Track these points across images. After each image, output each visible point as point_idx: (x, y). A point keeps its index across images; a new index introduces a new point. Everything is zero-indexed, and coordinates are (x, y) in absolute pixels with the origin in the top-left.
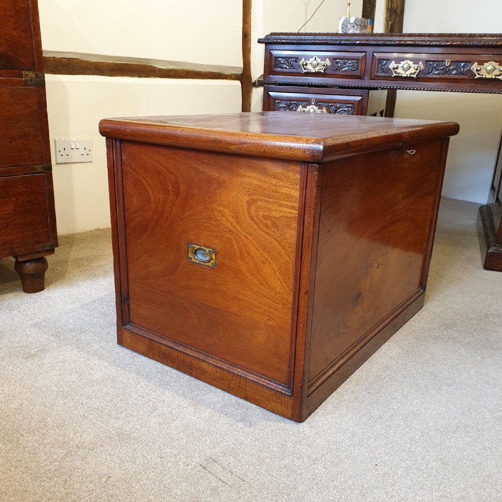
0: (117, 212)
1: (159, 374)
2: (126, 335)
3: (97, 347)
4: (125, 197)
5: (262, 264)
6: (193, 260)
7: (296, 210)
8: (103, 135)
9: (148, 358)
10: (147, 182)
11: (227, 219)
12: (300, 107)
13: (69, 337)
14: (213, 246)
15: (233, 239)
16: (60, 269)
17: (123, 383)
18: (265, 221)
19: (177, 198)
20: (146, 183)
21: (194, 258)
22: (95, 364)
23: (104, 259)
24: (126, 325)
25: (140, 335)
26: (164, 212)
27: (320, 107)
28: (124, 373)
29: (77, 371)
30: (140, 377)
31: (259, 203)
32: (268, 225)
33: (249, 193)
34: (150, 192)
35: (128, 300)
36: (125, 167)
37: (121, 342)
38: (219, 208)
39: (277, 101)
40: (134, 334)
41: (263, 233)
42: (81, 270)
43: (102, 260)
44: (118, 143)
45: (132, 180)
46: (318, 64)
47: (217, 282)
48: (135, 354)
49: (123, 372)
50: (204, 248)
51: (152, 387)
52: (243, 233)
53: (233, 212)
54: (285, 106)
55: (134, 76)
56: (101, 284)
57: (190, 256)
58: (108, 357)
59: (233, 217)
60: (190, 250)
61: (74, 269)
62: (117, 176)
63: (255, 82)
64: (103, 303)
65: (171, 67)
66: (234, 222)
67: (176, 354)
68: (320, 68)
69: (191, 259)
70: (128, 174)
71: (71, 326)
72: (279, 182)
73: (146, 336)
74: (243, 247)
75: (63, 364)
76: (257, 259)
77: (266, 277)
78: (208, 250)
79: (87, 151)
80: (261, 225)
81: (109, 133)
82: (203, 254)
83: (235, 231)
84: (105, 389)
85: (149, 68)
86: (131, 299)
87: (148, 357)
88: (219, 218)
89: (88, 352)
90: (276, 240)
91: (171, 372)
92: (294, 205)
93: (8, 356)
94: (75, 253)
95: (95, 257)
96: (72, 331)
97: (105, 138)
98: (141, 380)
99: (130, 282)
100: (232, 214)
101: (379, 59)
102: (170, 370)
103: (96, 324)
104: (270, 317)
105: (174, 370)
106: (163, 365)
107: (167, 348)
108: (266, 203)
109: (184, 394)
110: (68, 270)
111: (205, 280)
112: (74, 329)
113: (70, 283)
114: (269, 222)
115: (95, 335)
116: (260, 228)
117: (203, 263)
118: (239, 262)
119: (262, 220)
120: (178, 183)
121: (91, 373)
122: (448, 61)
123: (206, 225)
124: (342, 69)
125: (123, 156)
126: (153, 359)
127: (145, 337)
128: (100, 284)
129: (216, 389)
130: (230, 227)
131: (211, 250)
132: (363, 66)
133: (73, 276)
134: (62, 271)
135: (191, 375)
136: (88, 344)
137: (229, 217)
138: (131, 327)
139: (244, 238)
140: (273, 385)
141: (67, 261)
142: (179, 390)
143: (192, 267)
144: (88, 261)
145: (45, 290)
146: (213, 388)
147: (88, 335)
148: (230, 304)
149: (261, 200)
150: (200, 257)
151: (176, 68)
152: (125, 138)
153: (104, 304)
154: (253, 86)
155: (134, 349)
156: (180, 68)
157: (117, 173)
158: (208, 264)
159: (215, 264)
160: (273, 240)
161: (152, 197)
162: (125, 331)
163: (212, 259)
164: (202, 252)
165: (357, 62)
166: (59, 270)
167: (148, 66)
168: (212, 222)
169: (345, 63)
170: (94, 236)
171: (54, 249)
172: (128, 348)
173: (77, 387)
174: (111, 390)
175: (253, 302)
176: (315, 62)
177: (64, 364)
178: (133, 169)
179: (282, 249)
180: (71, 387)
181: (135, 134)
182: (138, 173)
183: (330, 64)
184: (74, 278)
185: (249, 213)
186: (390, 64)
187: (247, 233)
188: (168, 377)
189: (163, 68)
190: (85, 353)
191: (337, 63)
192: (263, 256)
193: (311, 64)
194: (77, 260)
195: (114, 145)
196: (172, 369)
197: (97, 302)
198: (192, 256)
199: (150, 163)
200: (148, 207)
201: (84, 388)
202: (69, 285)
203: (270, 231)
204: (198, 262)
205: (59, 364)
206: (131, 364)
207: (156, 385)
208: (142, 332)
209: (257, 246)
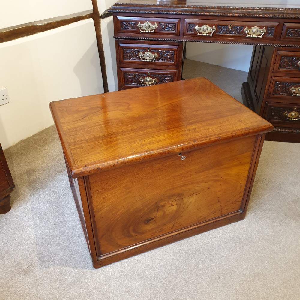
12: (141, 53)
27: (153, 53)
39: (125, 49)
46: (150, 26)
54: (130, 52)
55: (24, 36)
63: (101, 16)
65: (47, 22)
68: (151, 29)
79: (5, 96)
85: (32, 28)
93: (13, 275)
101: (188, 24)
112: (43, 243)
115: (56, 245)
121: (66, 279)
122: (230, 26)
124: (165, 29)
132: (179, 27)
136: (55, 254)
145: (12, 209)
147: (52, 246)
151: (50, 22)
154: (101, 18)
156: (53, 21)
165: (174, 25)
167: (32, 26)
169: (167, 26)
171: (13, 189)
173: (62, 291)
174: (82, 290)
176: (147, 25)
177: (48, 274)
180: (59, 292)
183: (157, 27)
186: (195, 27)
189: (42, 24)
191: (162, 25)
193: (145, 26)
201: (66, 292)
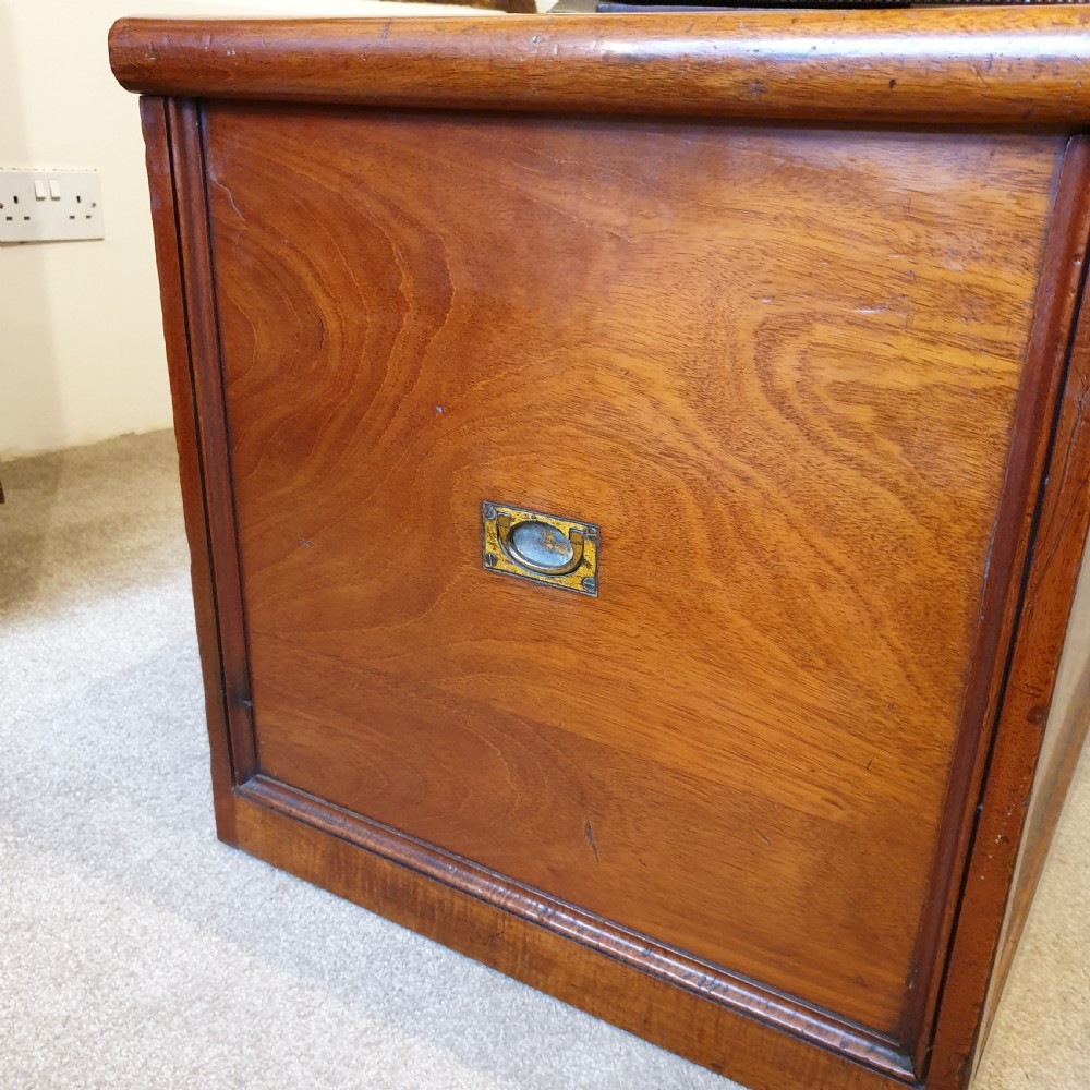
0: (198, 389)
1: (377, 964)
2: (246, 814)
3: (148, 851)
4: (224, 330)
5: (813, 587)
6: (502, 565)
7: (1011, 356)
8: (128, 85)
9: (327, 896)
10: (310, 265)
11: (656, 405)
13: (51, 815)
14: (589, 513)
15: (681, 485)
16: (20, 563)
17: (254, 1015)
18: (842, 410)
19: (437, 327)
20: (303, 270)
21: (505, 557)
22: (145, 931)
23: (152, 526)
24: (243, 781)
25: (296, 818)
26: (380, 380)
28: (251, 967)
29: (80, 966)
30: (312, 981)
31: (822, 332)
32: (857, 426)
33: (771, 289)
34: (323, 304)
35: (250, 697)
36: (218, 211)
37: (228, 833)
38: (624, 361)
40: (277, 814)
41: (828, 460)
42: (84, 562)
43: (145, 528)
44: (189, 115)
45: (248, 261)
47: (603, 651)
48: (281, 877)
49: (247, 960)
50: (551, 521)
51: (363, 1025)
52: (732, 460)
53: (689, 372)
56: (149, 608)
57: (489, 549)
58: (188, 894)
59: (684, 393)
60: (491, 527)
61: (60, 561)
62: (192, 247)
64: (157, 677)
66: (689, 415)
67: (434, 893)
69: (494, 560)
70: (235, 238)
71: (55, 772)
72: (929, 235)
73: (320, 822)
74: (728, 519)
75: (28, 936)
76: (792, 568)
77: (829, 641)
78: (565, 527)
79: (84, 208)
80: (823, 427)
81: (150, 69)
82: (542, 543)
83: (692, 453)
84: (188, 1049)
86: (257, 695)
87: (330, 890)
88: (619, 403)
89: (119, 876)
90: (895, 488)
91: (419, 954)
92: (1002, 334)
94: (65, 511)
95: (126, 519)
96: (58, 794)
97: (136, 97)
98: (318, 996)
99: (252, 636)
100: (681, 382)
102: (412, 942)
103: (138, 761)
104: (836, 793)
105: (428, 942)
106: (386, 923)
107: (403, 872)
108: (851, 331)
109: (482, 1053)
110: (44, 564)
111: (550, 639)
112: (66, 783)
113: (52, 609)
114: (863, 415)
115: (138, 803)
116: (812, 437)
117: (542, 578)
118: (704, 574)
119: (831, 403)
120: (443, 264)
121: (132, 975)
123: (564, 428)
125: (210, 169)
126: (346, 897)
127: (314, 826)
128: (143, 610)
129: (594, 1021)
130: (672, 438)
131: (581, 528)
133: (61, 584)
134: (25, 570)
135: (493, 964)
136: (117, 841)
137: (665, 396)
138: (266, 789)
139: (736, 482)
140: (835, 1036)
141: (40, 537)
142: (461, 1033)
143: (497, 589)
144: (103, 532)
146: (581, 1019)
147: (114, 805)
148: (657, 734)
149: (826, 318)
150: (530, 554)
152: (218, 88)
153: (160, 683)
155: (277, 861)
157: (191, 236)
158: (565, 581)
159: (597, 582)
160: (877, 489)
161: (332, 325)
162: (241, 803)
163: (582, 561)
164: (536, 533)
166: (15, 567)
168: (589, 419)
170: (122, 454)
172: (255, 852)
173: (83, 1043)
174: (213, 1051)
175: (762, 731)
177: (34, 937)
178: (253, 218)
179: (921, 529)
180: (60, 1044)
181: (259, 65)
182: (273, 232)
184: (65, 593)
185: (766, 376)
187: (751, 461)
188: (411, 978)
190: (108, 882)
192: (819, 555)
194: (72, 531)
195: (173, 123)
196: (421, 939)
197: (138, 673)
198: (498, 551)
199: (320, 186)
200: (314, 365)
201: (108, 1048)
202: (46, 617)
203: (864, 452)
204: (520, 571)
205: (14, 938)
206: (271, 921)
207: (372, 1016)
208: (304, 806)
209: (796, 513)
